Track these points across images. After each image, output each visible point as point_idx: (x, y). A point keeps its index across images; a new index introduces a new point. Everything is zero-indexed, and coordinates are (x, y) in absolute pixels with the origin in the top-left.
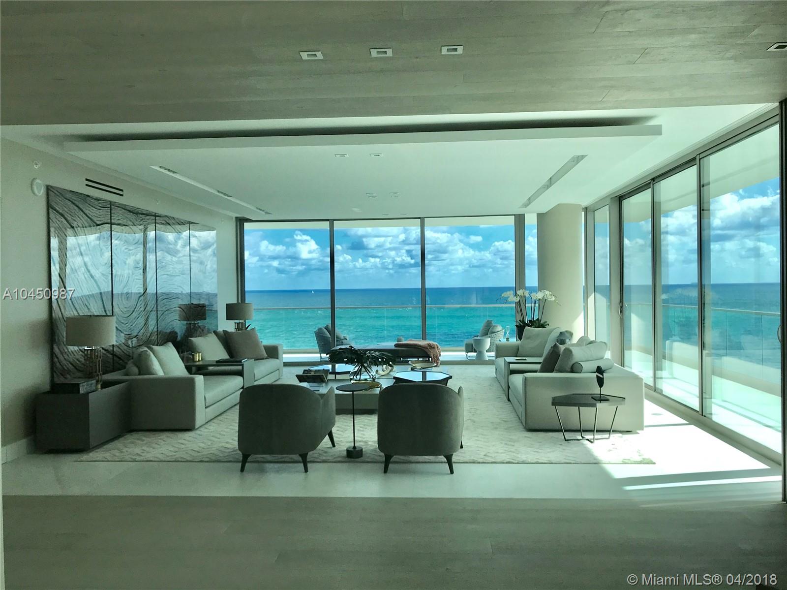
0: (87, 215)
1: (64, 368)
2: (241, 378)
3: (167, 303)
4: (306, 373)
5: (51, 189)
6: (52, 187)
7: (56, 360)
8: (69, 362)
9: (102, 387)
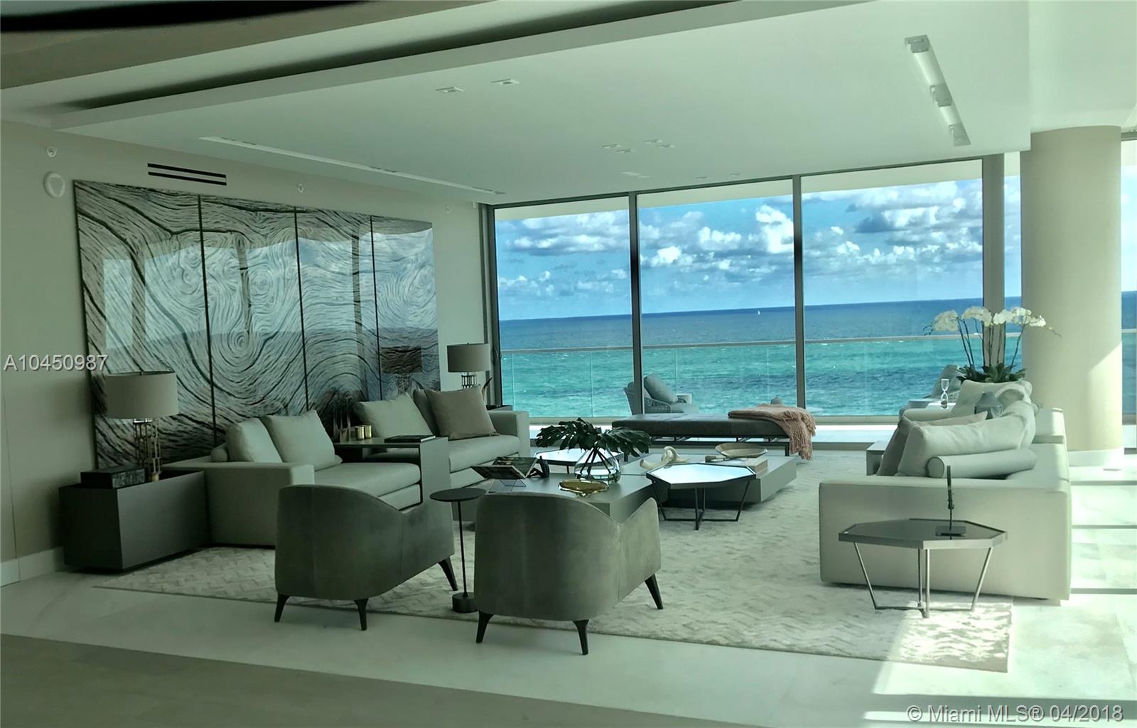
0: (151, 220)
1: (116, 450)
2: (417, 467)
3: (326, 348)
4: (499, 463)
5: (80, 186)
6: (81, 183)
7: (100, 437)
8: (126, 440)
9: (161, 477)
